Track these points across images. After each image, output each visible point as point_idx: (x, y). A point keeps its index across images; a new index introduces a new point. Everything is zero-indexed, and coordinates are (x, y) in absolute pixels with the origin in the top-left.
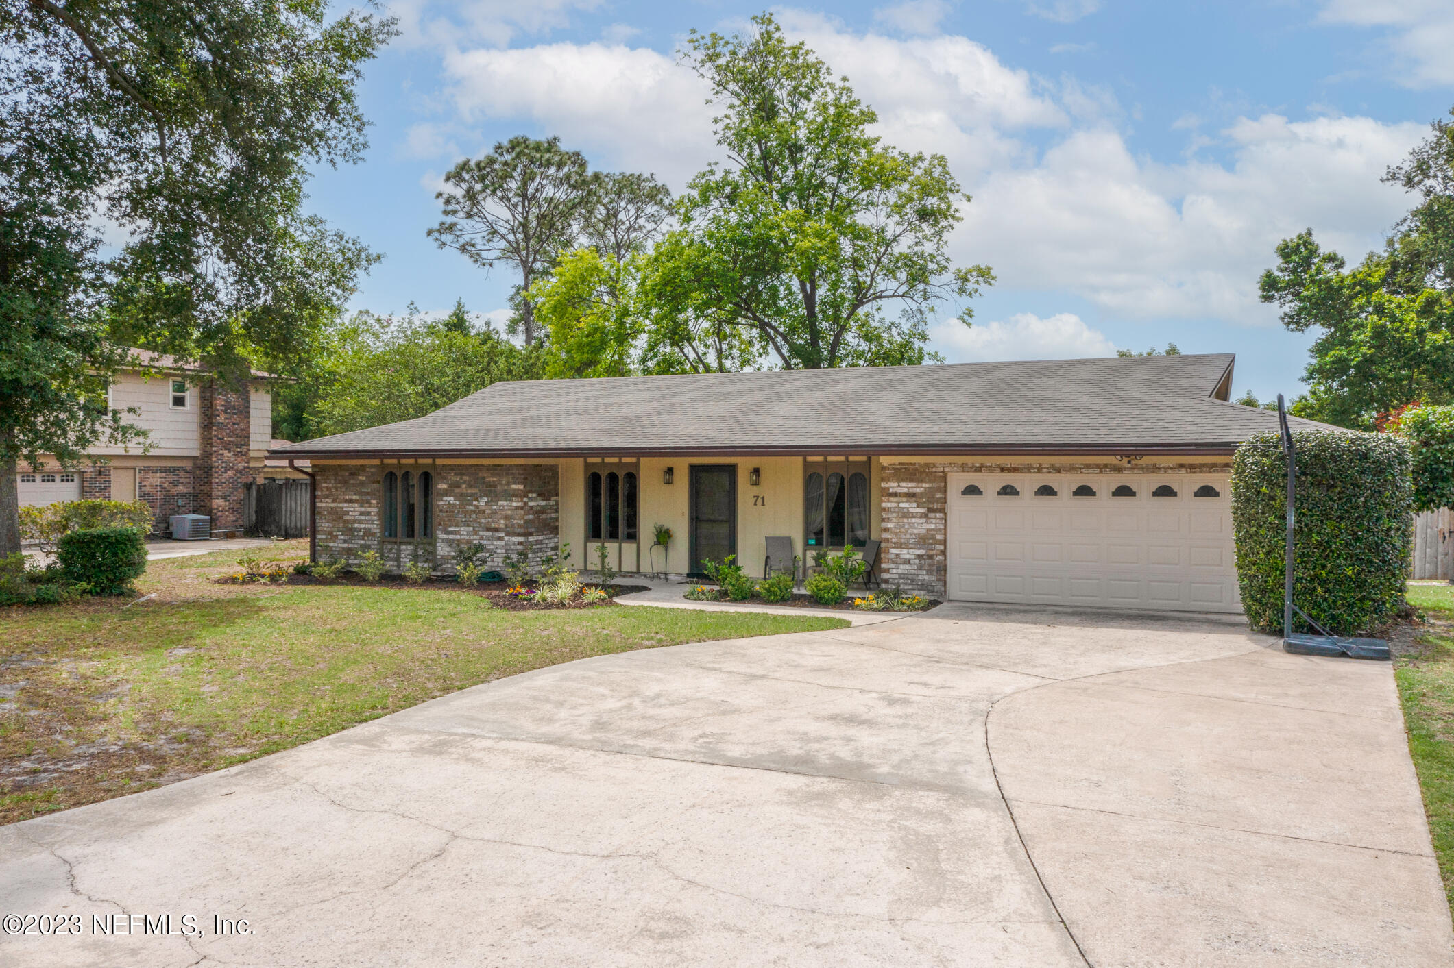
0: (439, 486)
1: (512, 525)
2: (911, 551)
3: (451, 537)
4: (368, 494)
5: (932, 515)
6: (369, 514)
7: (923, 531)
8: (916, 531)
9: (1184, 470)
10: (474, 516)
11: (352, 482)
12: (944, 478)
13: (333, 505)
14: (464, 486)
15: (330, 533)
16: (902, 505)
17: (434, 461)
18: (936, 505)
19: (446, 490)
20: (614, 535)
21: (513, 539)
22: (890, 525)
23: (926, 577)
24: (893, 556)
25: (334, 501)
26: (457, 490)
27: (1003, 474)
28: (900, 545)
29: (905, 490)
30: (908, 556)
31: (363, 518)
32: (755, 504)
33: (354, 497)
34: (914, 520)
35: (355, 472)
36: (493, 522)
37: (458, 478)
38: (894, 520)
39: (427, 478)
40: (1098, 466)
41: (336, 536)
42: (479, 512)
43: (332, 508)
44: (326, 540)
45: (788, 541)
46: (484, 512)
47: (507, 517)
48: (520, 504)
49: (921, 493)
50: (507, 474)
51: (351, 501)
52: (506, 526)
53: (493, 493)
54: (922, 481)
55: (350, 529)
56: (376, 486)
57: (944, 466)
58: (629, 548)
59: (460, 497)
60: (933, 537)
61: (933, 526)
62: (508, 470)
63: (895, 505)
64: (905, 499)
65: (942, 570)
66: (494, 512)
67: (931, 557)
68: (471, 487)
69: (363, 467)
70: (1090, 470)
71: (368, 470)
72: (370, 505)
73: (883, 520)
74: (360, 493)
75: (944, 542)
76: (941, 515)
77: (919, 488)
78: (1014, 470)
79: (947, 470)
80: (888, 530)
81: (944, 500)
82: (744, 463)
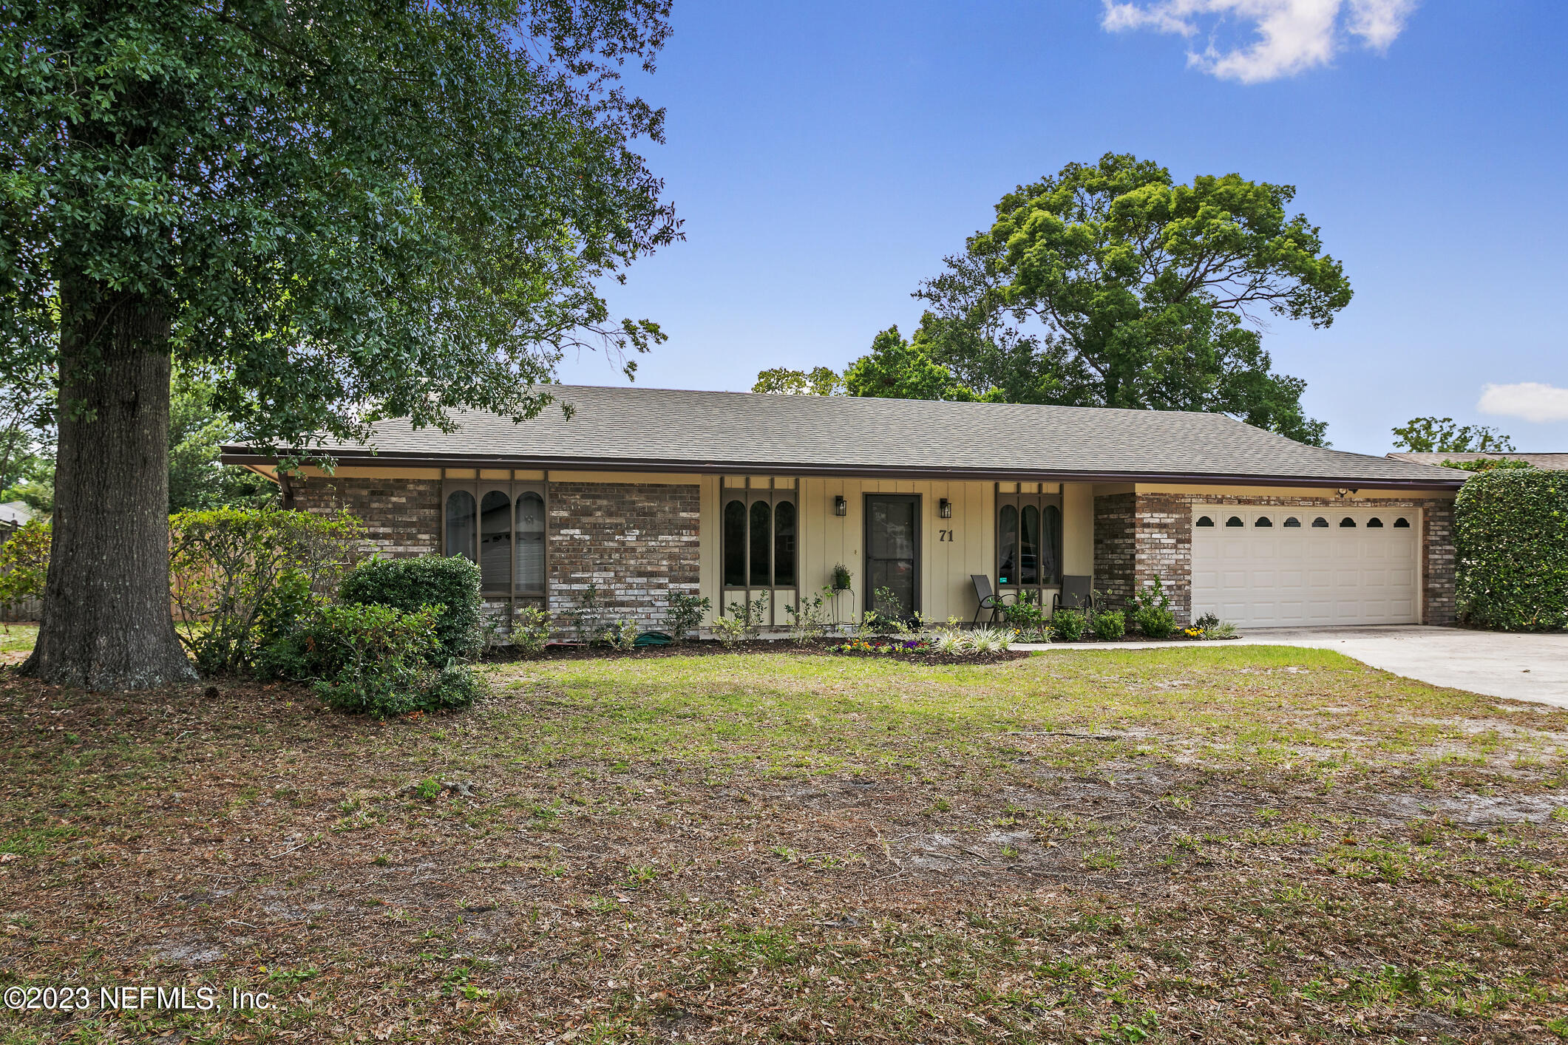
0: (554, 514)
1: (682, 567)
3: (575, 587)
4: (412, 524)
5: (1180, 546)
7: (1174, 562)
8: (1166, 562)
9: (1369, 504)
10: (617, 556)
11: (375, 505)
12: (1189, 509)
14: (599, 514)
16: (1154, 536)
17: (546, 476)
18: (1183, 539)
19: (567, 519)
20: (762, 581)
21: (683, 586)
22: (1144, 557)
23: (1176, 608)
24: (1146, 588)
26: (585, 520)
27: (1240, 506)
28: (1152, 577)
29: (1157, 521)
32: (942, 540)
33: (381, 530)
34: (1165, 551)
35: (382, 490)
36: (649, 563)
37: (588, 502)
38: (1147, 551)
39: (531, 502)
40: (1311, 499)
42: (626, 550)
46: (633, 550)
47: (671, 557)
48: (694, 538)
49: (1172, 524)
50: (673, 498)
51: (376, 536)
52: (671, 568)
53: (650, 524)
54: (1172, 512)
56: (430, 512)
57: (1191, 496)
58: (784, 596)
59: (596, 529)
60: (1182, 569)
61: (1182, 557)
62: (675, 491)
63: (1148, 536)
64: (1157, 530)
65: (1187, 598)
66: (651, 551)
67: (1179, 587)
68: (610, 514)
69: (400, 485)
70: (1305, 504)
71: (411, 487)
72: (417, 542)
73: (1137, 552)
74: (394, 525)
75: (1189, 573)
76: (1187, 546)
77: (1170, 519)
78: (1248, 502)
79: (1194, 501)
80: (1141, 562)
81: (1188, 531)
82: (930, 491)
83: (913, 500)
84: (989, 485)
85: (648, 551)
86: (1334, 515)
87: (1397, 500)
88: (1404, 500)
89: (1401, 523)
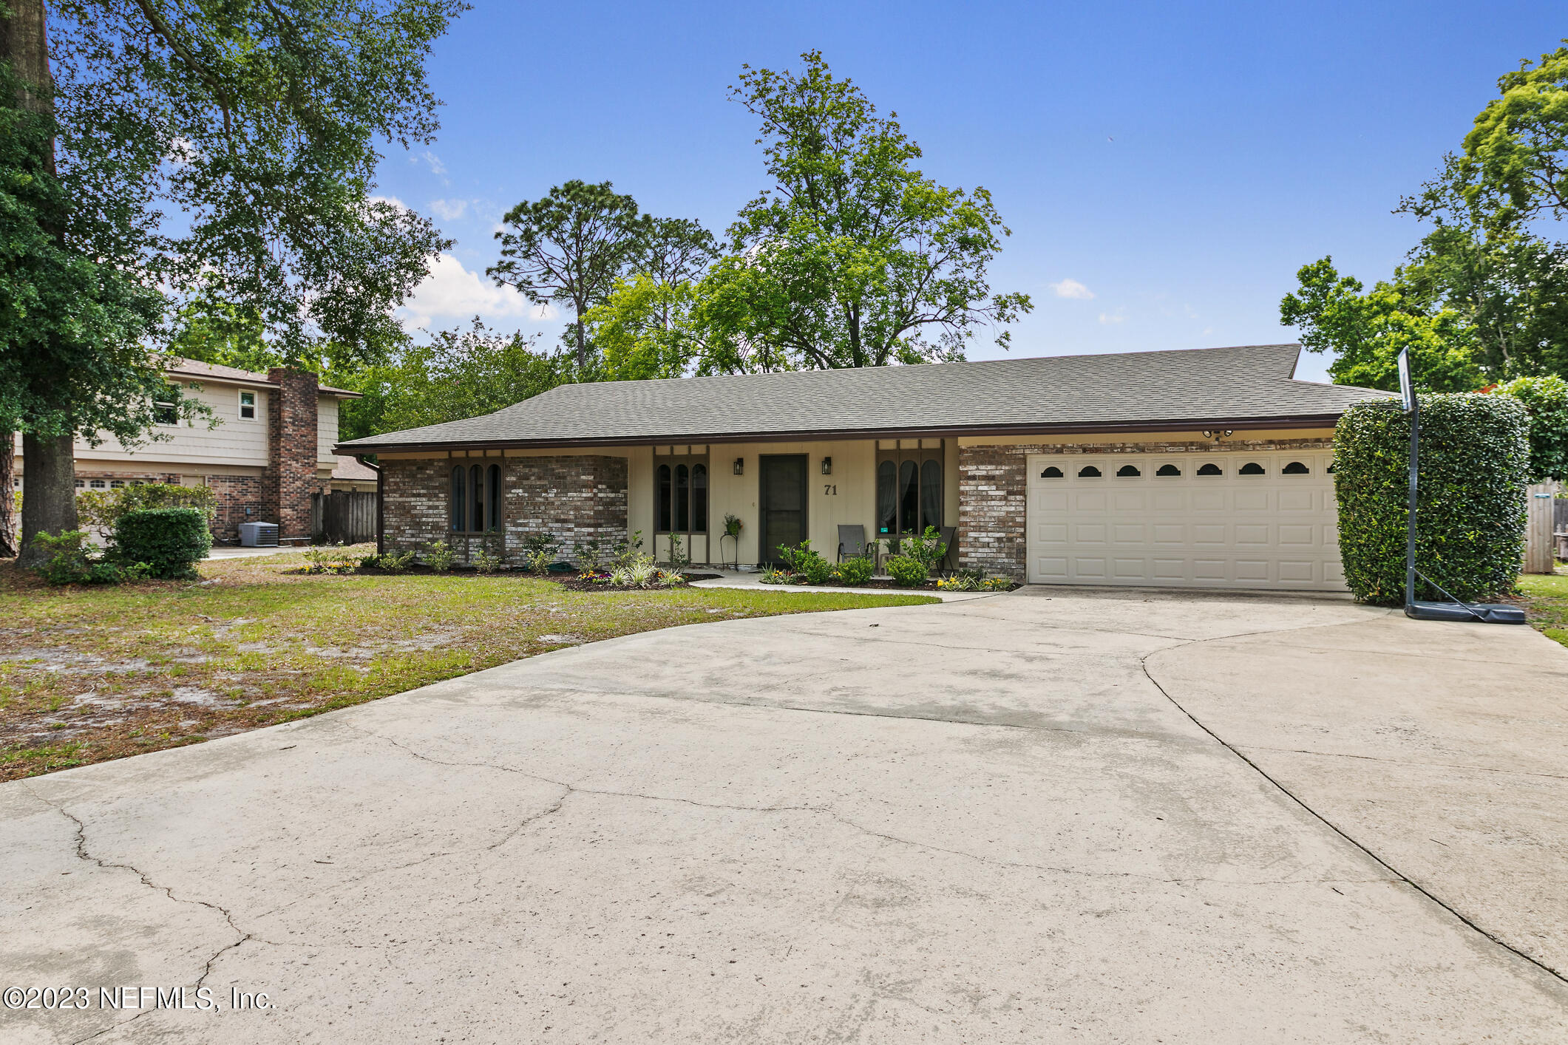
0: (508, 479)
1: (582, 516)
2: (990, 534)
3: (520, 529)
4: (436, 488)
5: (1012, 498)
6: (437, 507)
7: (1003, 514)
8: (995, 514)
9: (1273, 447)
10: (543, 508)
11: (419, 476)
12: (1024, 461)
13: (400, 499)
14: (533, 478)
15: (398, 528)
16: (980, 488)
17: (503, 453)
18: (1015, 487)
19: (515, 483)
20: (682, 528)
21: (583, 530)
22: (968, 509)
23: (1006, 560)
24: (971, 540)
25: (401, 496)
26: (525, 482)
27: (1085, 455)
28: (978, 529)
29: (984, 473)
30: (987, 540)
31: (431, 511)
32: (827, 493)
33: (422, 491)
34: (993, 503)
35: (422, 466)
36: (562, 513)
37: (527, 470)
38: (973, 503)
39: (496, 472)
40: (1183, 444)
41: (404, 530)
42: (548, 504)
43: (400, 503)
44: (393, 535)
45: (860, 530)
46: (553, 503)
47: (576, 509)
48: (590, 495)
49: (1001, 476)
50: (577, 465)
51: (419, 495)
52: (576, 518)
53: (563, 485)
54: (1001, 464)
55: (418, 523)
56: (444, 480)
57: (1025, 447)
58: (698, 540)
59: (528, 489)
60: (1013, 520)
61: (1013, 509)
62: (577, 461)
63: (973, 488)
64: (983, 482)
65: (1022, 552)
66: (563, 504)
67: (1010, 540)
68: (540, 478)
69: (431, 462)
70: (1176, 449)
71: (435, 464)
72: (438, 499)
73: (962, 503)
74: (428, 488)
75: (1024, 525)
76: (1020, 497)
77: (999, 471)
78: (1096, 450)
79: (1027, 451)
81: (1024, 483)
82: (816, 451)
83: (802, 460)
84: (871, 444)
86: (1230, 461)
87: (1318, 440)
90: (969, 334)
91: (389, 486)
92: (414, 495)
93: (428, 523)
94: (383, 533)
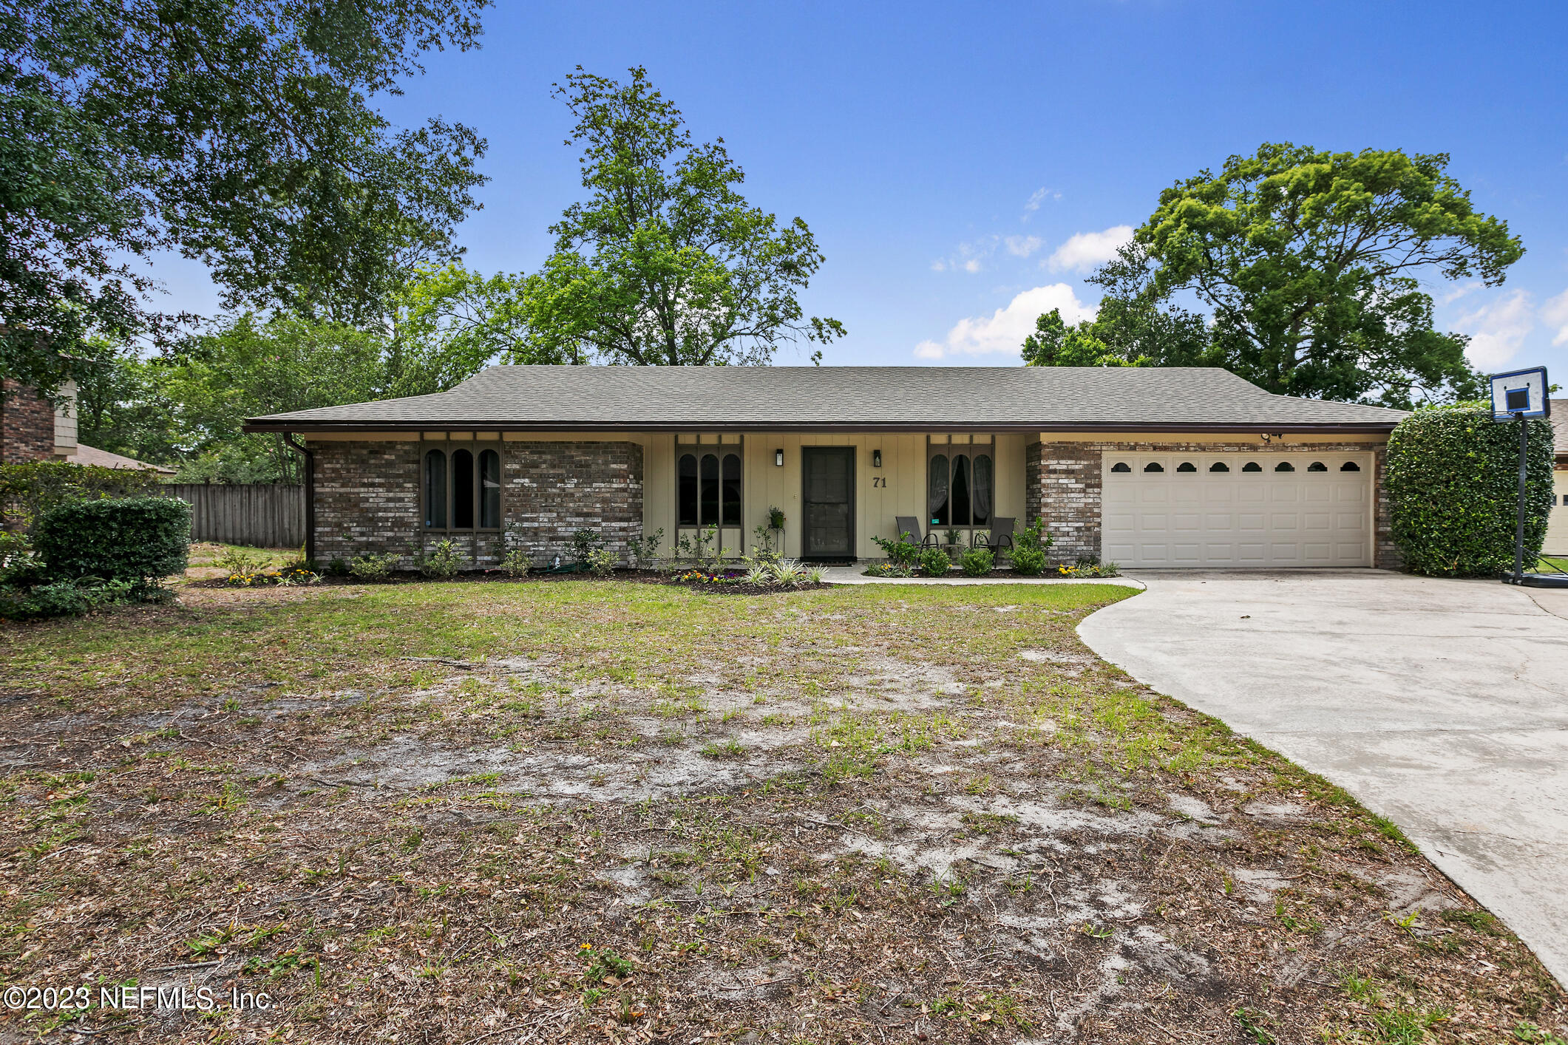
0: (508, 467)
1: (612, 509)
2: (1070, 524)
3: (526, 525)
4: (399, 476)
5: (1090, 490)
6: (401, 500)
7: (1083, 505)
8: (1074, 505)
9: (1306, 449)
10: (559, 500)
11: (372, 461)
12: (1100, 456)
13: (342, 490)
14: (544, 466)
15: (339, 525)
16: (1061, 481)
17: (501, 436)
18: (1092, 481)
19: (519, 471)
21: (613, 524)
22: (1050, 500)
23: (1085, 548)
24: (1052, 529)
25: (343, 486)
26: (533, 471)
27: (1155, 453)
28: (1059, 519)
29: (1065, 467)
30: (1067, 529)
31: (391, 505)
32: (876, 486)
33: (377, 480)
34: (1072, 495)
35: (377, 450)
36: (585, 506)
37: (535, 457)
38: (1054, 495)
39: (491, 459)
40: (1237, 445)
41: (349, 528)
43: (341, 494)
44: (331, 534)
45: (910, 521)
46: (572, 495)
47: (604, 501)
48: (622, 485)
49: (1080, 470)
50: (605, 452)
51: (373, 485)
52: (604, 510)
53: (586, 475)
54: (1080, 459)
55: (371, 519)
56: (413, 467)
57: (1101, 444)
58: (730, 534)
59: (541, 478)
60: (1091, 511)
61: (1091, 500)
62: (606, 447)
63: (1054, 481)
64: (1064, 476)
65: (1097, 539)
66: (587, 496)
67: (1088, 529)
68: (553, 467)
69: (391, 446)
70: (1231, 449)
71: (399, 447)
72: (403, 489)
73: (1043, 496)
74: (386, 476)
75: (1099, 515)
76: (1096, 490)
77: (1078, 466)
78: (1165, 448)
79: (1104, 448)
80: (1046, 505)
81: (1099, 476)
82: (863, 444)
83: (850, 452)
84: (921, 438)
85: (585, 496)
86: (1268, 460)
87: (1339, 444)
88: (1348, 444)
89: (1350, 467)
90: (774, 349)
91: (324, 472)
92: (364, 485)
93: (387, 519)
94: (314, 531)
